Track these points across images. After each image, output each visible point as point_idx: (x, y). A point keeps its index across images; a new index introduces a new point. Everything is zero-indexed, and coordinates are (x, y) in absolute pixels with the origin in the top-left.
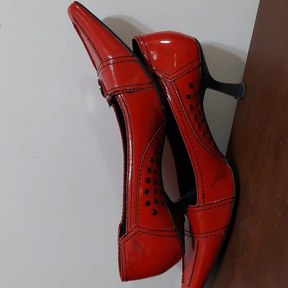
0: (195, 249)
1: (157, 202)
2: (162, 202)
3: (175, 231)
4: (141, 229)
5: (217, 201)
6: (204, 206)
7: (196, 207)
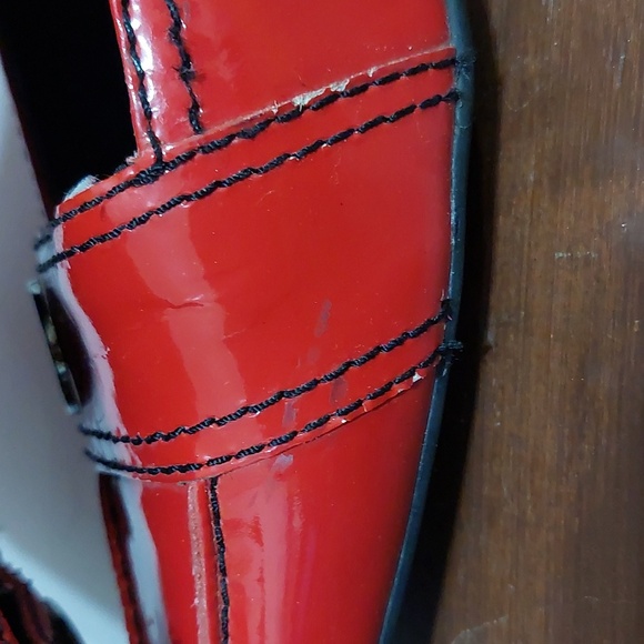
5: (320, 92)
6: (205, 150)
7: (131, 183)
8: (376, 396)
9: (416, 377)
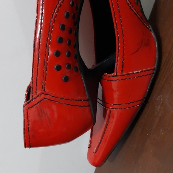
0: (106, 119)
1: (69, 67)
2: (76, 67)
3: (88, 100)
4: (47, 97)
5: (137, 71)
6: (122, 75)
7: (113, 76)
8: (132, 107)
9: (138, 106)
